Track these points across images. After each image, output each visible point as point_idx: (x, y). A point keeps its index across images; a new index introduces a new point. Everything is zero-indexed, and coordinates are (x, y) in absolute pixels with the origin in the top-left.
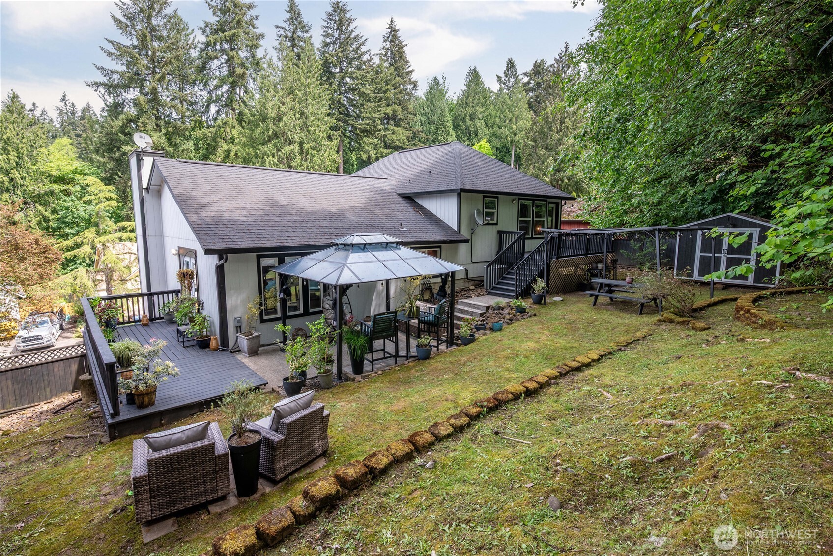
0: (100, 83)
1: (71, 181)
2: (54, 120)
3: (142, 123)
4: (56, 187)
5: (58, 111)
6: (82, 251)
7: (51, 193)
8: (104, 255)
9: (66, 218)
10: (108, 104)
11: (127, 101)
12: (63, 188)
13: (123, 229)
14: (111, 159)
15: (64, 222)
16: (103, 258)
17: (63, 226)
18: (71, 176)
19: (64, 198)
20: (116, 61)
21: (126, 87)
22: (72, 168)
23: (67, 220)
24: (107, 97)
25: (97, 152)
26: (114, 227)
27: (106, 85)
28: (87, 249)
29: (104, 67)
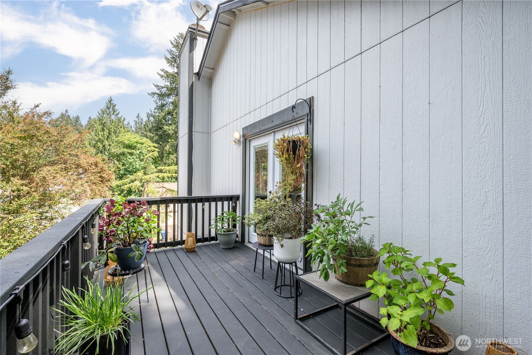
0: (156, 93)
1: (134, 148)
2: (132, 126)
3: (175, 113)
4: (126, 150)
5: (135, 123)
6: (134, 184)
7: (123, 154)
8: (147, 188)
9: (129, 168)
10: (158, 105)
11: (168, 103)
12: (130, 151)
13: (161, 171)
14: (157, 135)
15: (128, 171)
16: (146, 190)
17: (126, 173)
18: (135, 144)
19: (130, 157)
20: (165, 80)
21: (169, 95)
22: (135, 140)
23: (129, 169)
24: (158, 101)
25: (150, 131)
26: (155, 170)
27: (158, 94)
28: (137, 183)
29: (158, 85)
